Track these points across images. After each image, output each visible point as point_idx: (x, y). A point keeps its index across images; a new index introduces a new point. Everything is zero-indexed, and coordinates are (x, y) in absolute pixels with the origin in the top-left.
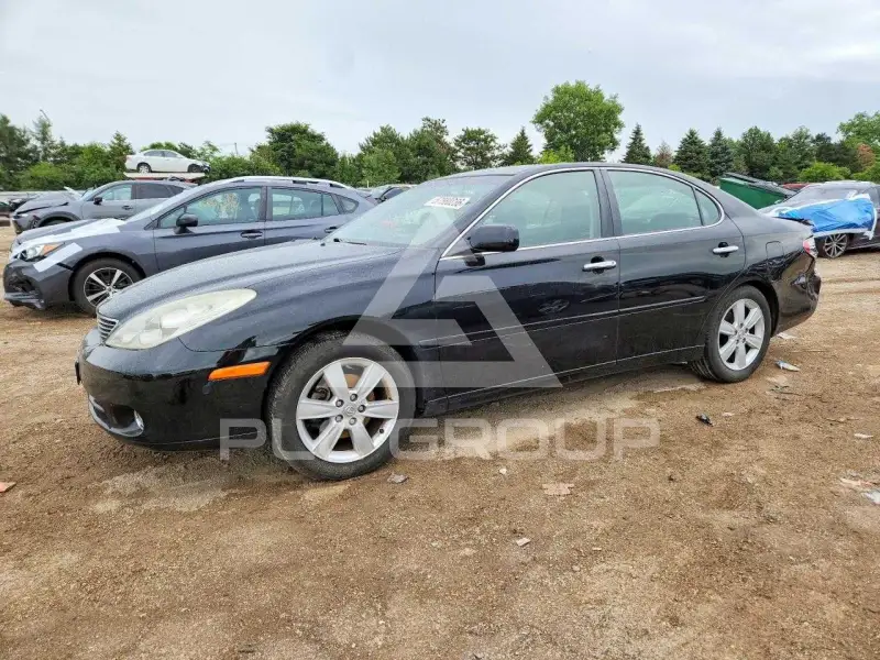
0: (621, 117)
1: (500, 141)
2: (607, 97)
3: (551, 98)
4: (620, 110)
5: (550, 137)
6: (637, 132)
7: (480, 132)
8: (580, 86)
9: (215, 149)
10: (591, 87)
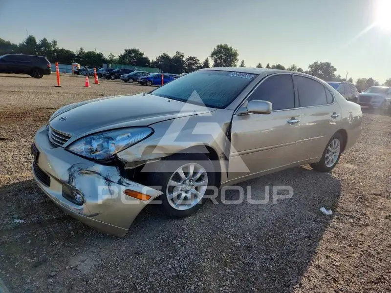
0: (238, 58)
1: (200, 62)
2: (233, 50)
3: (216, 49)
4: (238, 55)
5: (216, 61)
6: (243, 62)
7: (195, 58)
8: (226, 46)
9: (113, 56)
10: (229, 46)
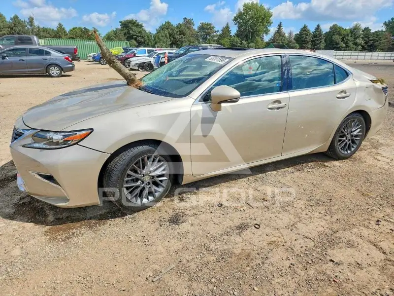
1: (216, 29)
5: (240, 27)
6: (280, 26)
7: (208, 25)
